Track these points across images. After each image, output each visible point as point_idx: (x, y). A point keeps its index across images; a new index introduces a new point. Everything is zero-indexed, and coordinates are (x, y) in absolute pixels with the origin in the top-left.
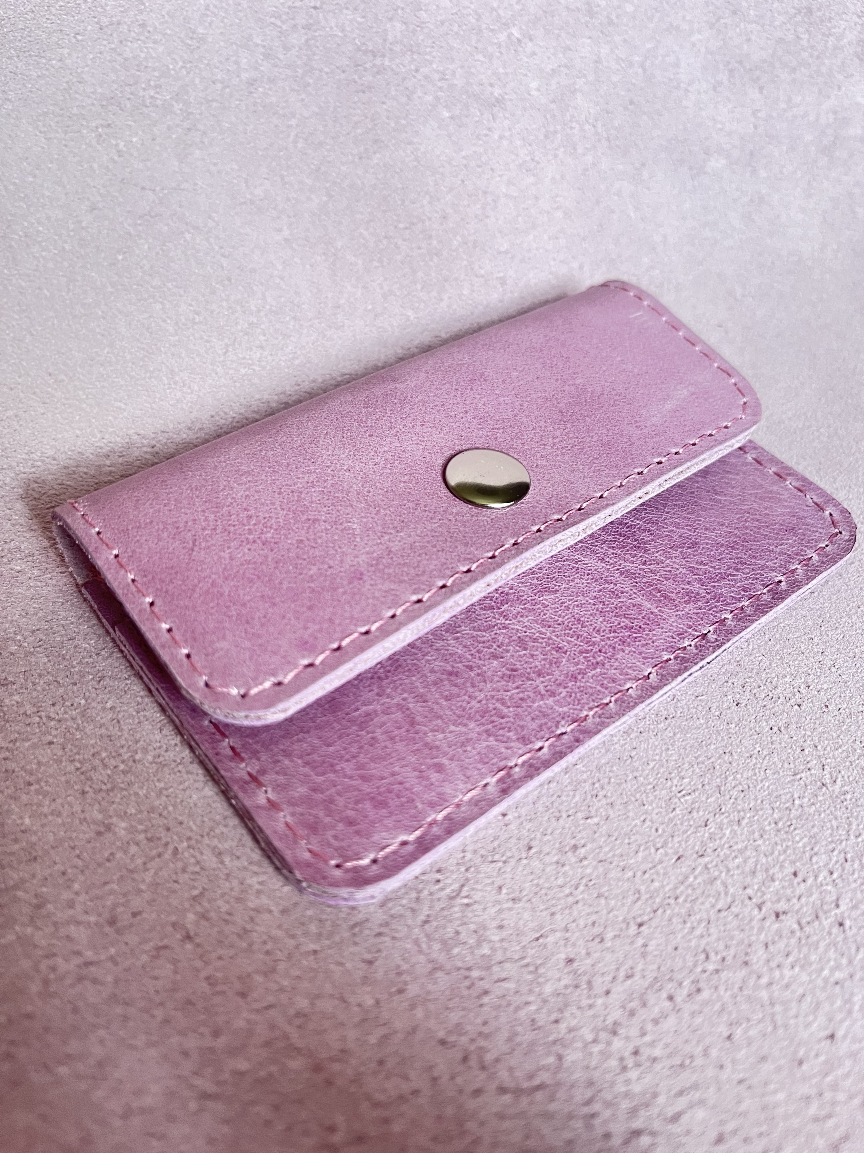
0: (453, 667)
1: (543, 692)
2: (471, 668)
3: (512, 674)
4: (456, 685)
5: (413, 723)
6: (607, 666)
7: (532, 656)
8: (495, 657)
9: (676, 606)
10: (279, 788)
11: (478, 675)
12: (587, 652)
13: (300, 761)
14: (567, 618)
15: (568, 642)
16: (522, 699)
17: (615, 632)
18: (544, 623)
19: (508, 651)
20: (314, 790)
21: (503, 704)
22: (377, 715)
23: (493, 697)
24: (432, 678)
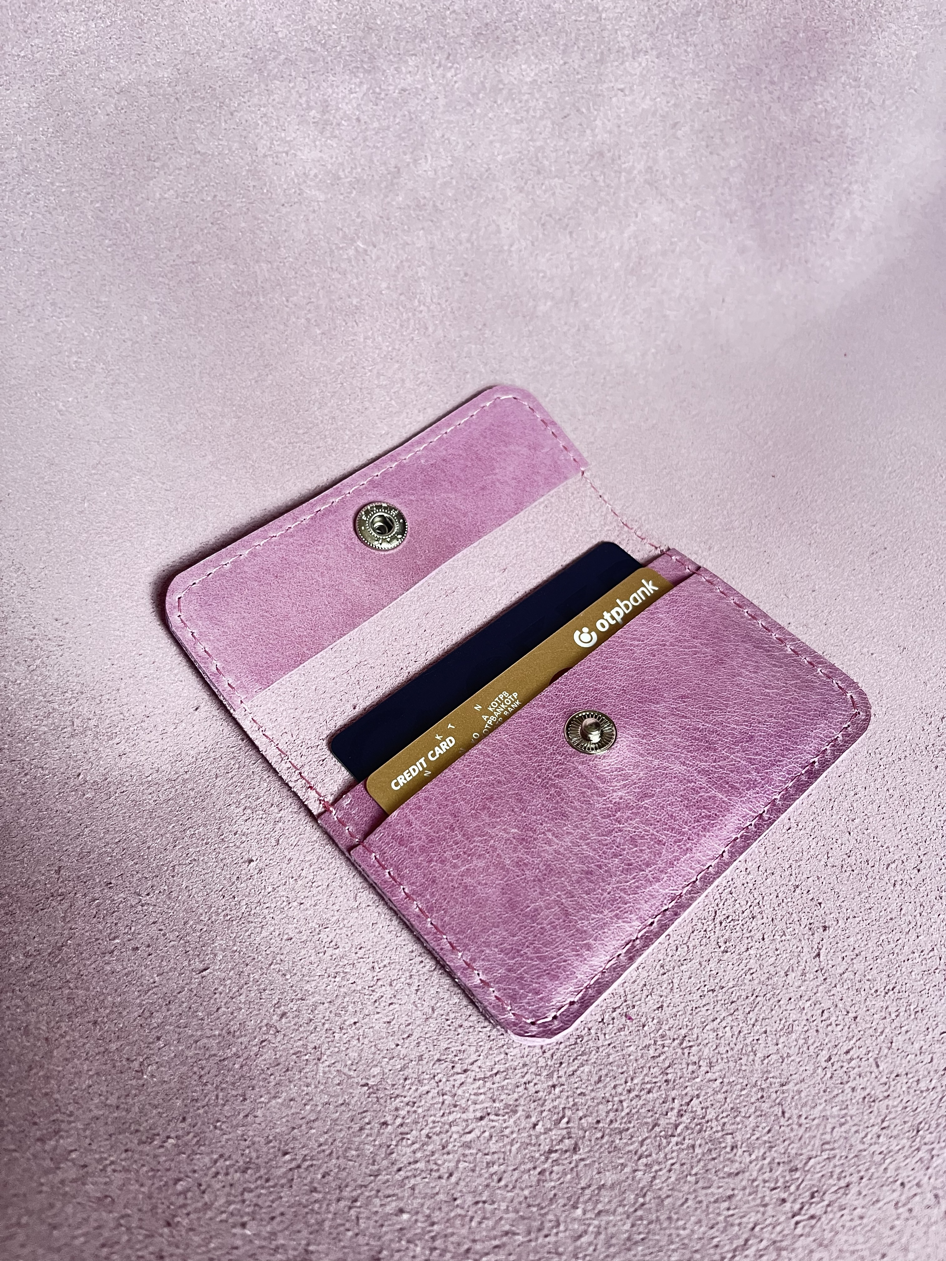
0: (588, 867)
1: (651, 879)
2: (600, 867)
3: (629, 868)
4: (592, 882)
5: (567, 914)
6: (694, 851)
7: (641, 851)
8: (615, 855)
9: (740, 794)
10: (487, 971)
11: (606, 871)
12: (680, 841)
13: (496, 950)
14: (664, 816)
15: (666, 835)
16: (637, 887)
17: (698, 821)
18: (647, 823)
19: (624, 850)
20: (509, 971)
21: (625, 893)
22: (542, 910)
23: (617, 888)
24: (575, 877)
